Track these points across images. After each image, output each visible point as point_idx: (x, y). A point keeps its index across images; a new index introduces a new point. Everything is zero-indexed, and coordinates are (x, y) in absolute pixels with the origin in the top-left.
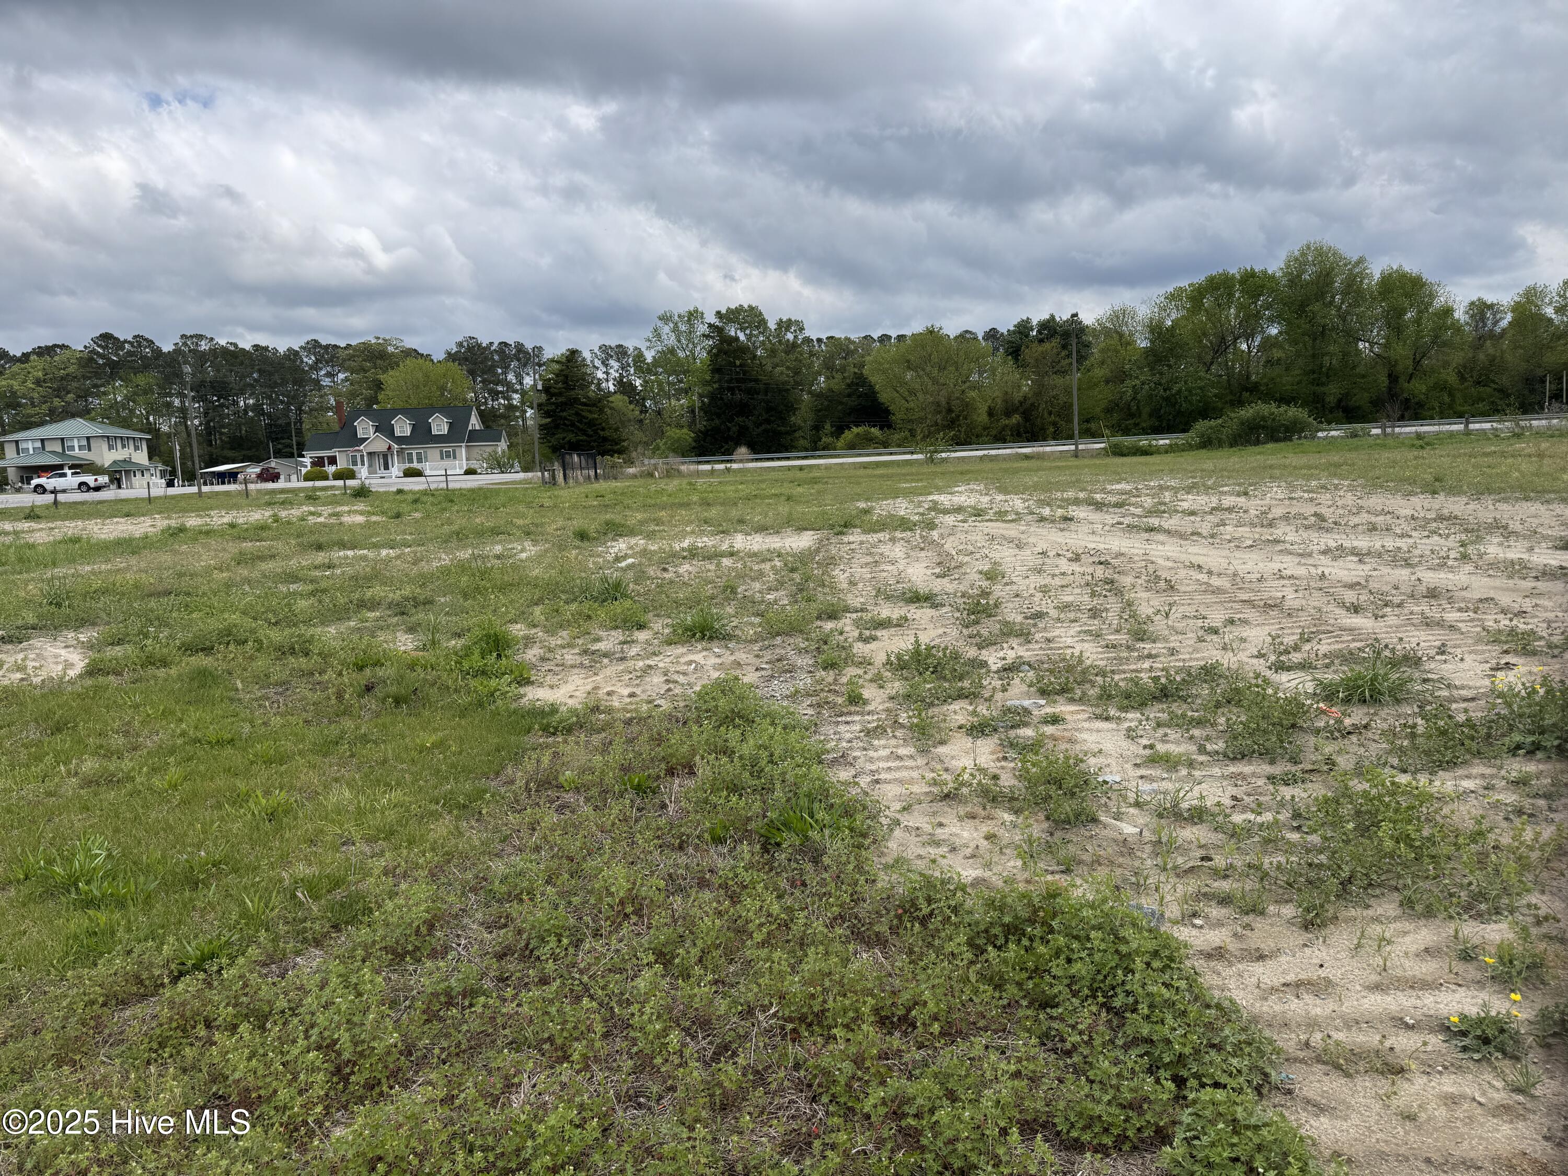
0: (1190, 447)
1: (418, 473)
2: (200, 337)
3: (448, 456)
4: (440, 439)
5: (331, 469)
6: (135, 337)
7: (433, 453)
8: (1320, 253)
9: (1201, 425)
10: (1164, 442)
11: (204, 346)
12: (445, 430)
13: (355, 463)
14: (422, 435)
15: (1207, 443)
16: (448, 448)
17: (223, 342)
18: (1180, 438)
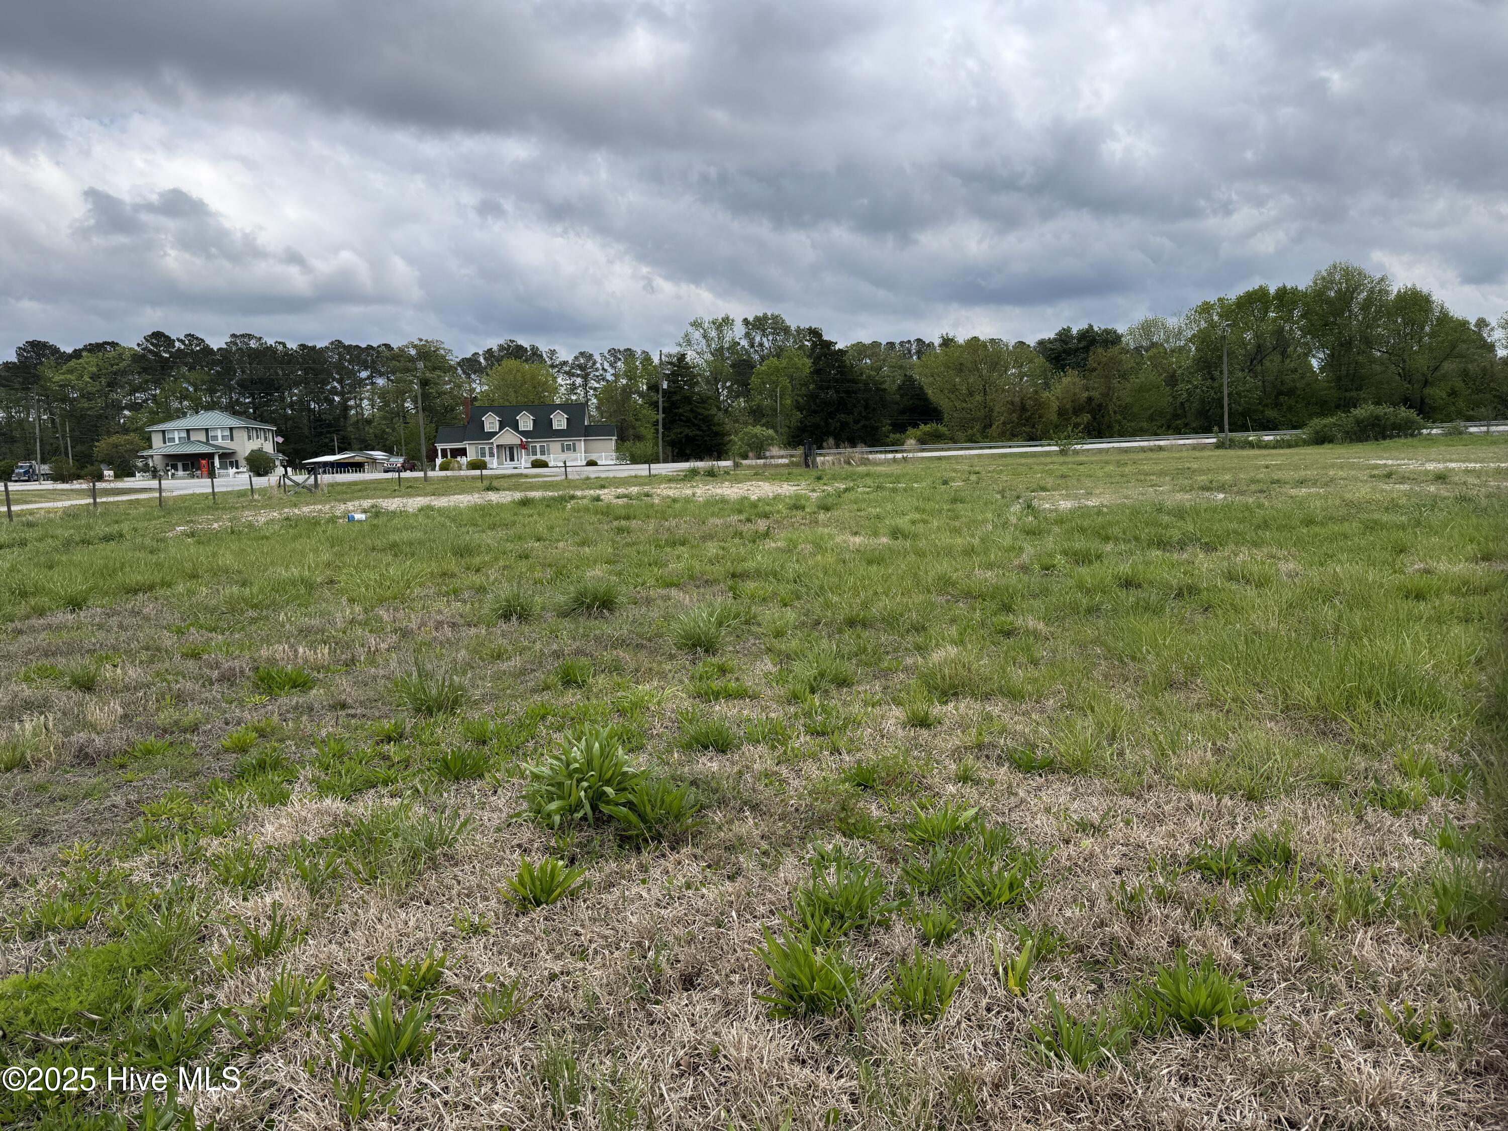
0: (1306, 443)
1: (545, 465)
2: (250, 336)
3: (569, 449)
4: (559, 433)
5: (463, 460)
6: (187, 336)
7: (555, 446)
8: (1347, 273)
9: (1317, 423)
10: (1268, 438)
11: (253, 344)
12: (564, 426)
13: (483, 455)
14: (543, 429)
15: (1321, 439)
16: (568, 441)
17: (271, 342)
18: (1288, 435)
